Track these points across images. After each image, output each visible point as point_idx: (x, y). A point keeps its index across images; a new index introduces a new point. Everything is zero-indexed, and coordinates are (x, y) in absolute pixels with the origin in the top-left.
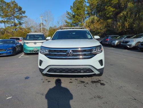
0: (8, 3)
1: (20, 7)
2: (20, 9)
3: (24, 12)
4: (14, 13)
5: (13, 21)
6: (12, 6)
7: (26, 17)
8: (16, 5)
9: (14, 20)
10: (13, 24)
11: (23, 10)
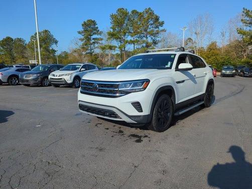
0: (141, 14)
1: (157, 16)
2: (157, 19)
3: (162, 24)
4: (148, 27)
5: (145, 39)
6: (146, 16)
7: (164, 31)
8: (152, 14)
9: (147, 38)
10: (144, 45)
11: (160, 20)
